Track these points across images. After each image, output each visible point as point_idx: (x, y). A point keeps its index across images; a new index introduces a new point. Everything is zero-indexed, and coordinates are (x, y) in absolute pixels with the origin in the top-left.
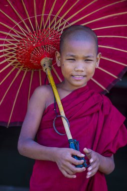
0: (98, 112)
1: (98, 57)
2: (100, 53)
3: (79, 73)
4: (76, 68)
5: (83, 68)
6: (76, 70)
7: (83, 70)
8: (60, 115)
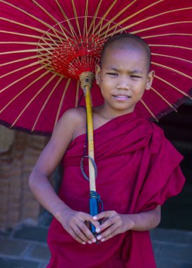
0: (143, 149)
1: (150, 75)
2: (153, 71)
3: (122, 92)
4: (118, 84)
5: (128, 85)
6: (118, 87)
7: (128, 88)
8: (88, 155)
